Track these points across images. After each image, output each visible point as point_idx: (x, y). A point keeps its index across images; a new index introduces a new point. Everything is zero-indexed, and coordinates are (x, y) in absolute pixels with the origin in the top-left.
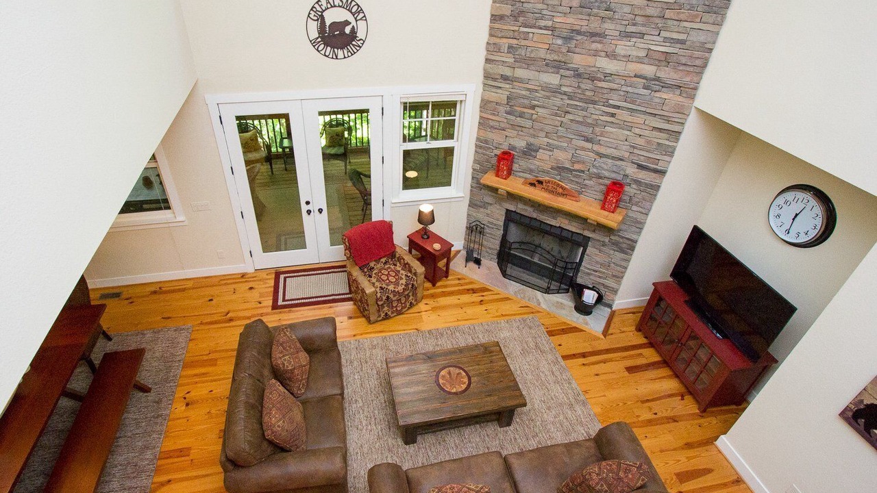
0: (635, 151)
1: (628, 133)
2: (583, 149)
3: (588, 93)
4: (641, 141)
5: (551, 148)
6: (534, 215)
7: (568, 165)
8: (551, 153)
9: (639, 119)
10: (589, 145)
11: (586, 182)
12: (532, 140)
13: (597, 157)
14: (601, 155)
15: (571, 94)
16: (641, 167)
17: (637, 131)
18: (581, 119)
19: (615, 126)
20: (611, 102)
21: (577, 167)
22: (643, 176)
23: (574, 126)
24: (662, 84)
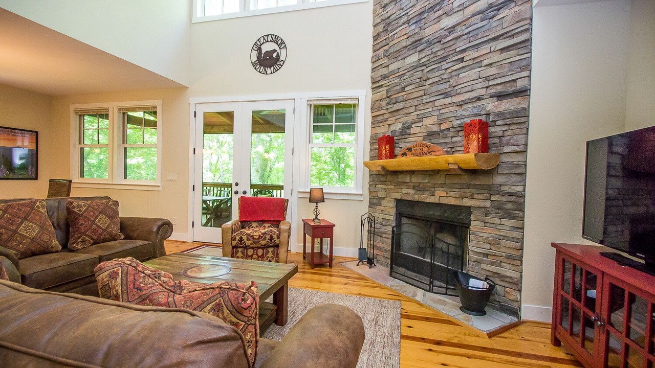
0: (491, 83)
1: (480, 69)
2: (445, 106)
3: (439, 53)
4: (492, 71)
5: (420, 119)
6: (417, 197)
7: (435, 128)
8: (420, 124)
9: (485, 49)
10: (449, 100)
11: (454, 139)
12: (405, 119)
13: (457, 108)
14: (460, 105)
15: (428, 62)
16: (500, 96)
17: (486, 62)
18: (438, 79)
19: (466, 69)
20: (458, 50)
21: (443, 127)
22: (507, 105)
23: (435, 88)
24: (496, 8)
